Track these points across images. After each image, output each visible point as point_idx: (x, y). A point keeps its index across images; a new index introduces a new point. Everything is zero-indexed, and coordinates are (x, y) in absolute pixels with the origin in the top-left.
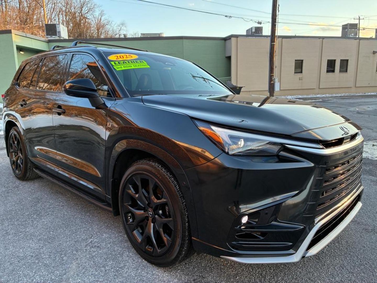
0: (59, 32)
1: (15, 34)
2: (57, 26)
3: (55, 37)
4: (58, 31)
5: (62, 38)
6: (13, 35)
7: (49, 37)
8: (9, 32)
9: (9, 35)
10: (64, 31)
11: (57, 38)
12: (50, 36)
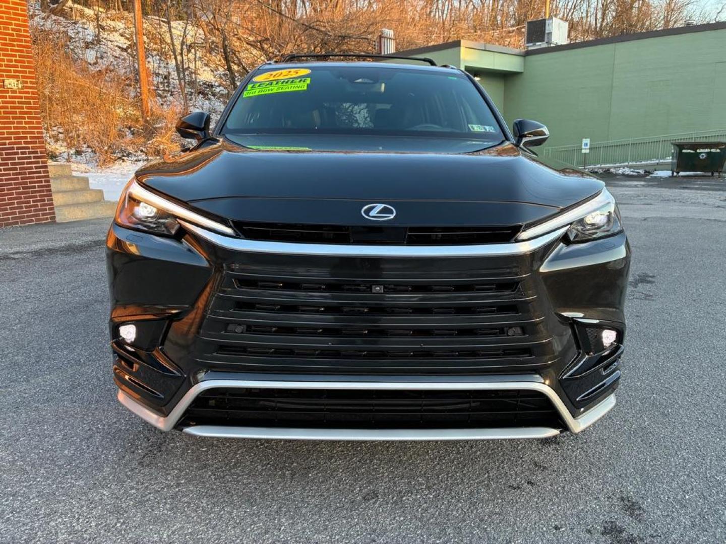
0: (550, 33)
1: (466, 47)
2: (547, 22)
3: (540, 45)
4: (547, 32)
5: (552, 45)
6: (462, 49)
7: (531, 46)
8: (457, 44)
9: (456, 49)
10: (561, 30)
11: (543, 45)
12: (531, 44)
